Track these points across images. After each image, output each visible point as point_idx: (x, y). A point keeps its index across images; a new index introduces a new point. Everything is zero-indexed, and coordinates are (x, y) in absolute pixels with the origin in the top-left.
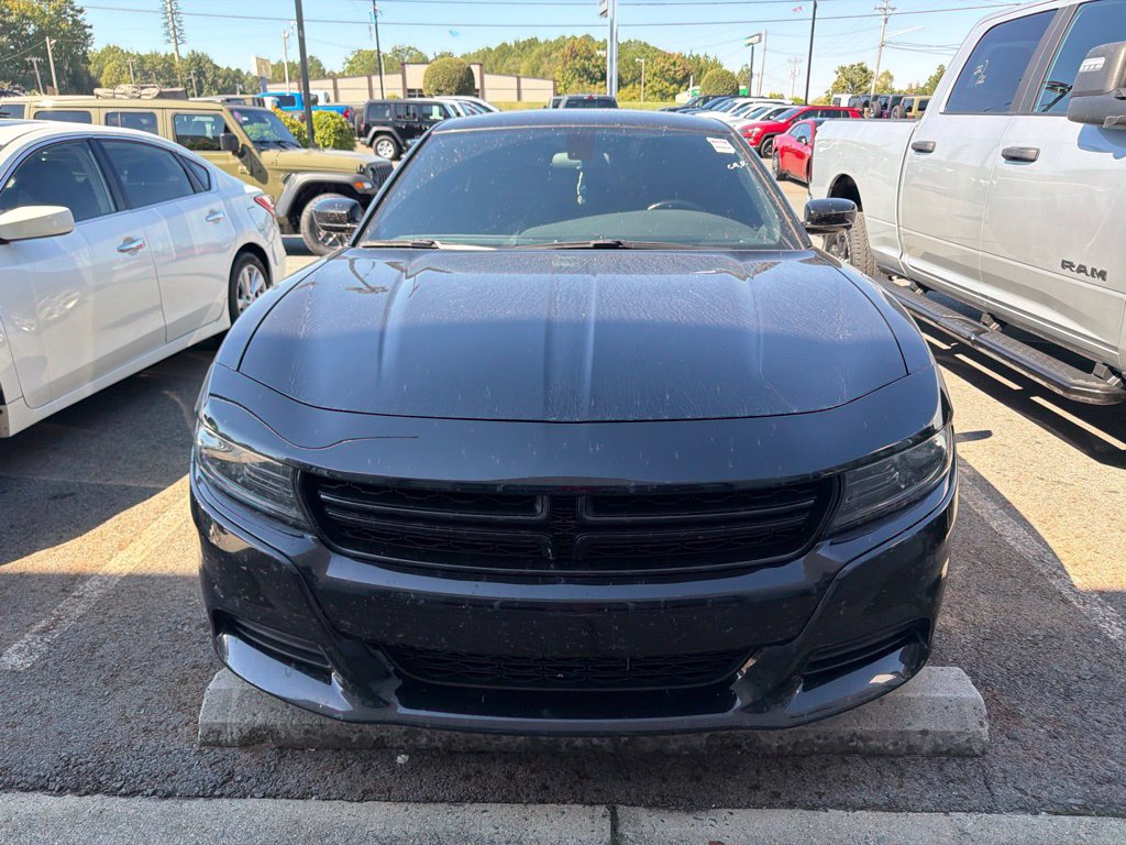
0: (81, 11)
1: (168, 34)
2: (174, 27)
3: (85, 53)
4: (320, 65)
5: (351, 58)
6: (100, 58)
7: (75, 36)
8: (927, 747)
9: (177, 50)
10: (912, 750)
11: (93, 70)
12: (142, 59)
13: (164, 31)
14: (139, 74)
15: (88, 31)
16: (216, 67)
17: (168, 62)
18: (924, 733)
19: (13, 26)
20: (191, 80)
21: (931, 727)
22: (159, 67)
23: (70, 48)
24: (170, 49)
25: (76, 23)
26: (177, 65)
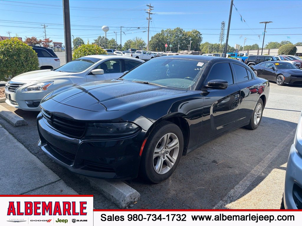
0: (201, 35)
1: (220, 39)
2: (222, 37)
3: (200, 44)
4: (258, 46)
5: (268, 44)
6: (203, 45)
7: (199, 40)
8: (113, 201)
9: (221, 43)
10: (110, 200)
11: (201, 48)
12: (212, 45)
13: (219, 38)
14: (211, 49)
15: (202, 39)
16: (230, 47)
17: (218, 46)
18: (112, 196)
19: (187, 38)
20: (222, 50)
21: (114, 196)
22: (216, 47)
23: (197, 43)
24: (220, 43)
25: (200, 37)
26: (220, 46)
